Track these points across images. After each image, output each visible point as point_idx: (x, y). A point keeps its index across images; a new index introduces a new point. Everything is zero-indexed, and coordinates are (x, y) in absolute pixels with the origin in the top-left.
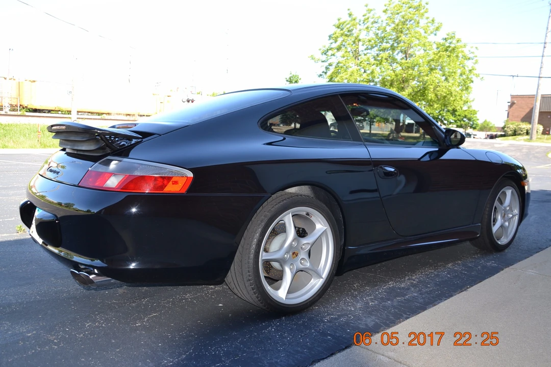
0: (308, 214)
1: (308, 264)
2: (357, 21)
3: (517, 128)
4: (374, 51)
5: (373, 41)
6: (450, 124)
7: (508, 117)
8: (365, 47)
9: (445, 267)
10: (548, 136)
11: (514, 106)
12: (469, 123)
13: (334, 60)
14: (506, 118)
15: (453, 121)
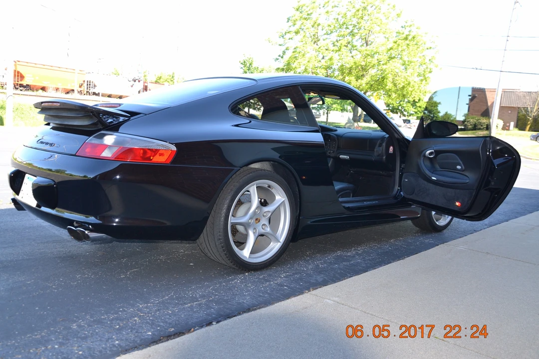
0: (269, 187)
1: (268, 229)
2: (317, 4)
3: (477, 123)
4: (334, 37)
5: (333, 27)
6: (410, 116)
7: (468, 111)
8: (324, 32)
9: (387, 242)
10: (508, 132)
11: (475, 100)
12: (429, 116)
13: (291, 45)
14: (466, 112)
15: (414, 113)
